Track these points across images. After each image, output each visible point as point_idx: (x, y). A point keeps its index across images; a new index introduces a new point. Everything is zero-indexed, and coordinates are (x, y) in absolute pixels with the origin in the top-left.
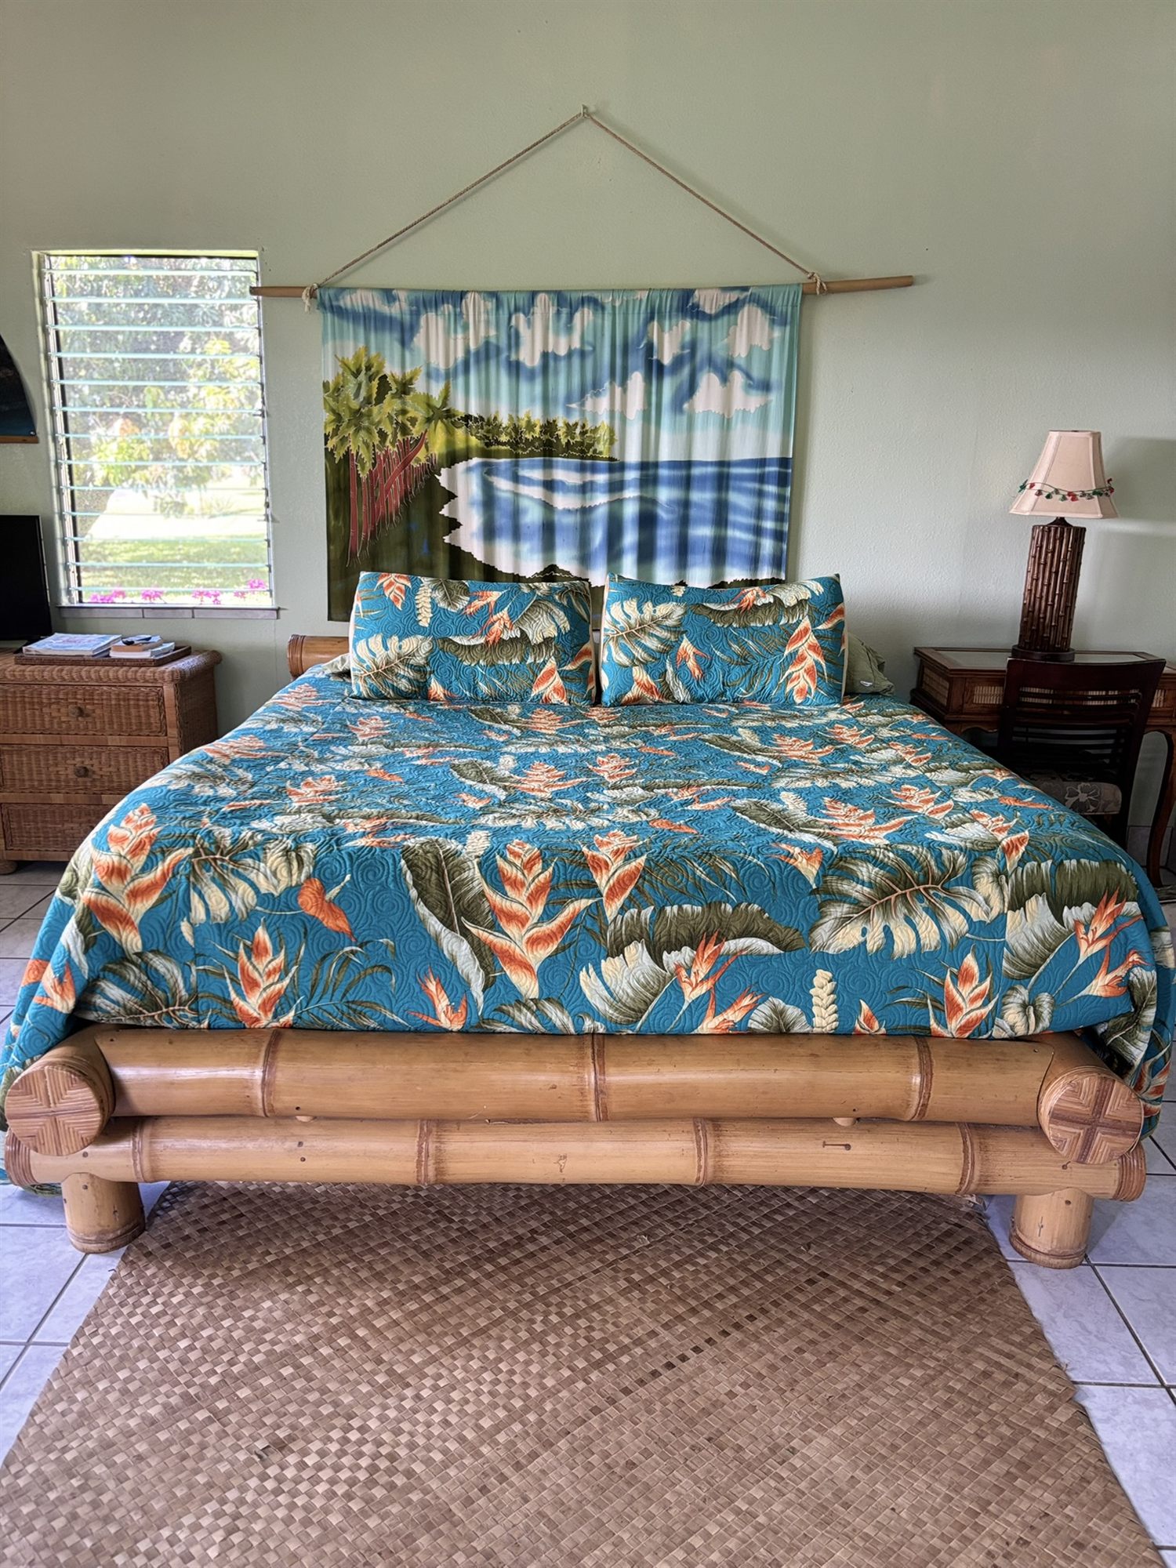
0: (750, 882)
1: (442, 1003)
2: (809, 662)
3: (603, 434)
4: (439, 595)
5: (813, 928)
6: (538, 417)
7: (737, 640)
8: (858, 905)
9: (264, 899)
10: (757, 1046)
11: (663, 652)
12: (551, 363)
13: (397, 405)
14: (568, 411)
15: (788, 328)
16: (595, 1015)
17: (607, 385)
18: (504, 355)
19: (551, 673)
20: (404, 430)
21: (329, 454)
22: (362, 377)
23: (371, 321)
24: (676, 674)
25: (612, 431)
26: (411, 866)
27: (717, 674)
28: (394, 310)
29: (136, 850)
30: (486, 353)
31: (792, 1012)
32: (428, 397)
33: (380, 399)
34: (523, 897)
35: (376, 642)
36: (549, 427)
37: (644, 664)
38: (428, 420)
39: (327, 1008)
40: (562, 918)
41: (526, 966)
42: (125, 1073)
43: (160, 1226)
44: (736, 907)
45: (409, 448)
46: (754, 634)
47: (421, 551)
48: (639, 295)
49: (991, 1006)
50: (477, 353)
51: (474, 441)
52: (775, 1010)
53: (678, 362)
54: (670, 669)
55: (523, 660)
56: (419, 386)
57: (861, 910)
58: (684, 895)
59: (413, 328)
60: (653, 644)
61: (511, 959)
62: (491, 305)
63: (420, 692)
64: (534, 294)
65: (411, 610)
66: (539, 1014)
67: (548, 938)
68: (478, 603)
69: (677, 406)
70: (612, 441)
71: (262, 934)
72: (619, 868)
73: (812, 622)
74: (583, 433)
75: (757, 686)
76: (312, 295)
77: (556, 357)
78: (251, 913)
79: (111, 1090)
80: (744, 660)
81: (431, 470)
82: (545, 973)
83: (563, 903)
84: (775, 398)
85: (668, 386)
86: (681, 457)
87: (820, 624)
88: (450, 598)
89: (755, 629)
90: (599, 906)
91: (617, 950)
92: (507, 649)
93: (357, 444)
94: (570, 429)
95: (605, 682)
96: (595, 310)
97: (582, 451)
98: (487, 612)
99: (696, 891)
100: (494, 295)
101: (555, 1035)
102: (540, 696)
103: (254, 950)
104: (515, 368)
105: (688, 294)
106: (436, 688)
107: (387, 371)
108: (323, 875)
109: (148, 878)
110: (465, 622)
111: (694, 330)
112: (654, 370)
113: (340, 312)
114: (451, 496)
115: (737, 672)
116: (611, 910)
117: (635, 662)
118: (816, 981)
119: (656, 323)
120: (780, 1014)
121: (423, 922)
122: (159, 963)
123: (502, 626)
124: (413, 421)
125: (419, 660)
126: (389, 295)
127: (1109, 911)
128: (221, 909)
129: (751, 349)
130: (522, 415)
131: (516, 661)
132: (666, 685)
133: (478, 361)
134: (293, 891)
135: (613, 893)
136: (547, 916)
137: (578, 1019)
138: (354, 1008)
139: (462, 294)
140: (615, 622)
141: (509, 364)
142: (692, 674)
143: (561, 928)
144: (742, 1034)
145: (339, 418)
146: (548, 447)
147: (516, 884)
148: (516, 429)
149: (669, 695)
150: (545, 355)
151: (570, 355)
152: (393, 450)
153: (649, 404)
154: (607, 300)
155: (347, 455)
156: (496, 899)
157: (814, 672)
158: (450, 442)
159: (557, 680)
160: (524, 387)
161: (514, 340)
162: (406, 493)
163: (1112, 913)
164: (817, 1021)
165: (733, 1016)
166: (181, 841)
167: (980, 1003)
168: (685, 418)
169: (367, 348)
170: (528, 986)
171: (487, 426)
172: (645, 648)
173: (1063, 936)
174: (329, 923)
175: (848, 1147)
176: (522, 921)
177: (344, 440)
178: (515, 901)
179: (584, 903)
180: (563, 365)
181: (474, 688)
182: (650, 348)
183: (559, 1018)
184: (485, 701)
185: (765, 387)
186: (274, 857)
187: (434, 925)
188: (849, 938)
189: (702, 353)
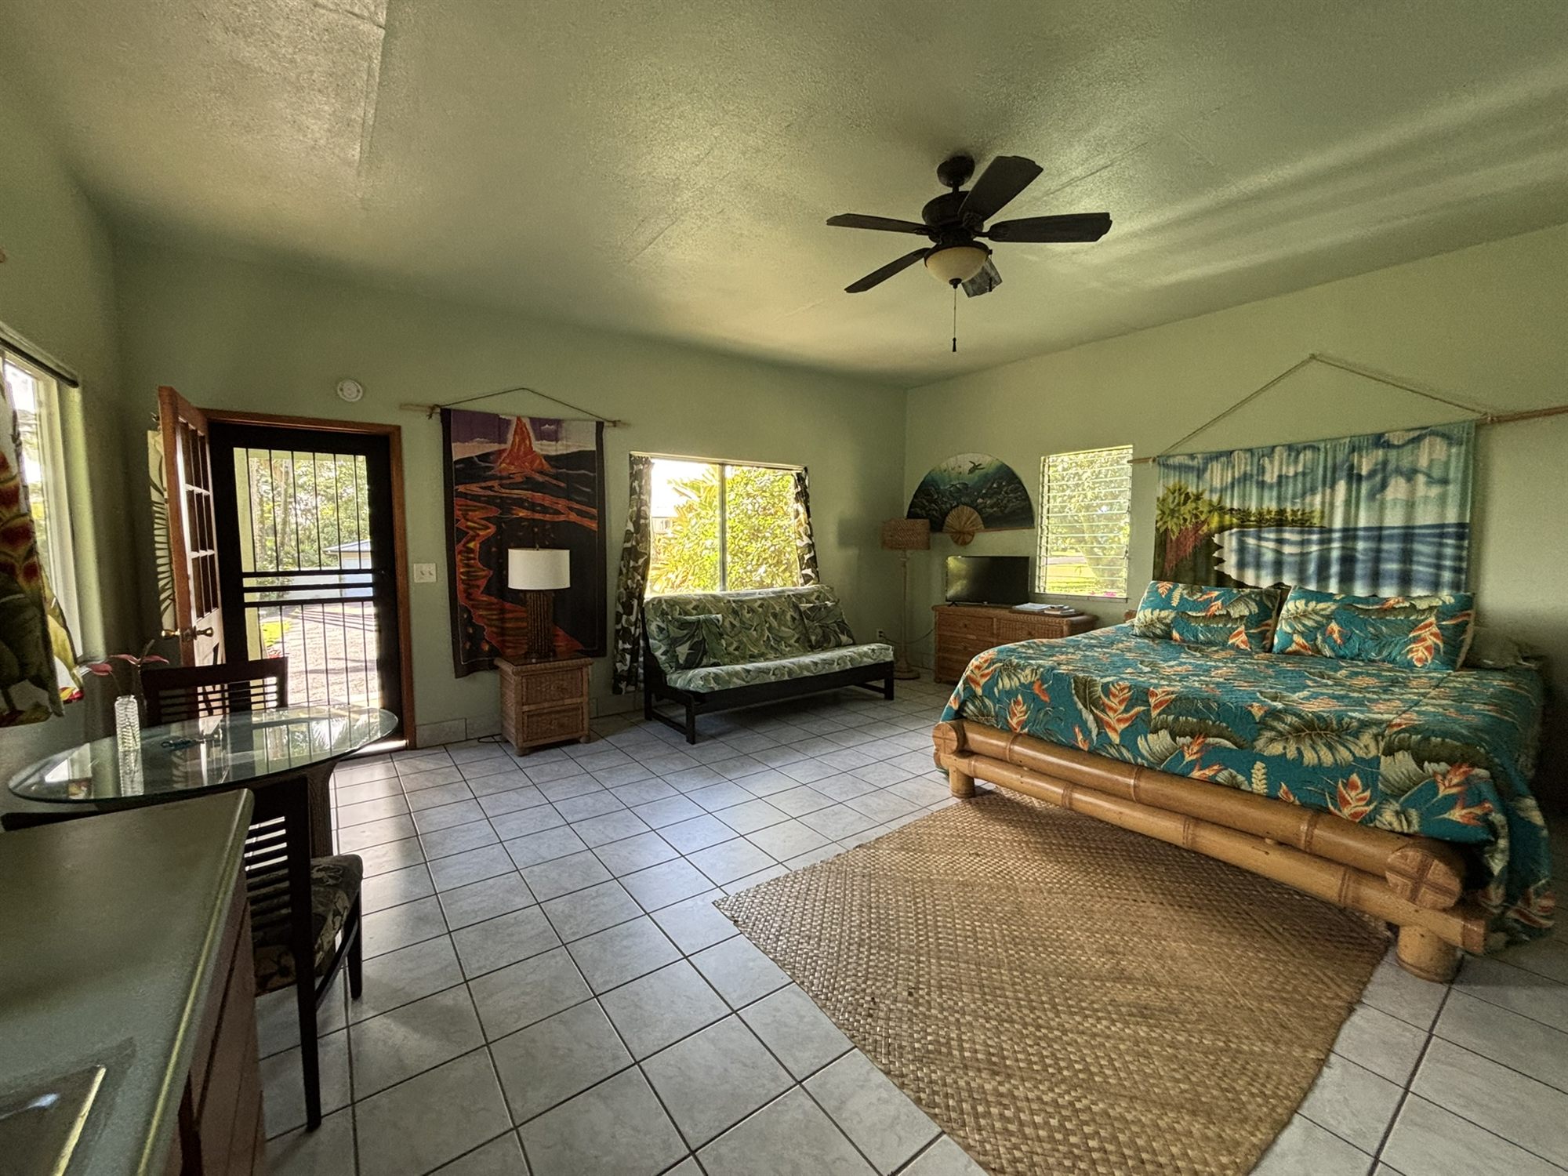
0: (1224, 712)
1: (1080, 737)
2: (1431, 641)
3: (1317, 514)
4: (1185, 592)
5: (1255, 740)
6: (1274, 507)
7: (1373, 626)
8: (1281, 734)
9: (1022, 684)
10: (1221, 790)
11: (1317, 629)
12: (1284, 480)
13: (1194, 505)
14: (1294, 503)
15: (1463, 448)
16: (1143, 757)
17: (1320, 489)
18: (1255, 477)
19: (1240, 633)
20: (1196, 516)
21: (1157, 529)
22: (1176, 494)
23: (1182, 469)
24: (1324, 641)
25: (1323, 512)
26: (1075, 682)
27: (1355, 644)
28: (1195, 463)
29: (986, 661)
30: (1245, 478)
31: (1240, 778)
32: (1211, 501)
33: (1185, 503)
34: (1116, 701)
35: (1148, 612)
36: (1281, 512)
37: (1302, 634)
38: (1210, 512)
39: (1039, 729)
40: (1133, 712)
41: (1115, 730)
42: (970, 735)
43: (979, 799)
44: (1214, 723)
45: (1197, 526)
46: (1387, 624)
47: (1202, 574)
48: (1342, 441)
49: (1371, 807)
50: (1239, 479)
51: (1235, 521)
52: (1231, 774)
53: (1372, 474)
54: (1320, 638)
55: (1225, 625)
56: (1206, 496)
57: (1282, 736)
58: (1188, 713)
59: (1205, 470)
60: (1310, 623)
61: (1110, 726)
62: (1248, 455)
63: (1167, 636)
64: (1273, 448)
65: (1169, 597)
66: (1119, 751)
67: (1126, 720)
68: (1206, 597)
69: (1372, 496)
70: (1322, 517)
71: (1020, 697)
72: (1161, 697)
73: (1437, 618)
74: (1303, 514)
75: (1385, 653)
76: (1154, 461)
77: (1287, 477)
78: (1017, 689)
79: (963, 739)
80: (1377, 637)
81: (1210, 535)
82: (1123, 734)
83: (1133, 707)
84: (1453, 489)
85: (1365, 488)
86: (1374, 524)
87: (1444, 620)
88: (1191, 594)
89: (1390, 621)
90: (1149, 710)
91: (1155, 731)
92: (1217, 619)
93: (1171, 525)
94: (1294, 512)
95: (1276, 641)
96: (1313, 451)
97: (1303, 524)
98: (1210, 601)
99: (1197, 712)
100: (1251, 450)
101: (1125, 762)
102: (1233, 644)
103: (1017, 703)
104: (1262, 485)
105: (1380, 436)
106: (1175, 635)
107: (1189, 490)
108: (1043, 680)
109: (986, 671)
110: (1196, 606)
111: (1386, 455)
112: (1354, 478)
113: (1166, 466)
114: (1220, 547)
115: (1370, 643)
116: (1154, 714)
117: (1295, 631)
118: (1256, 767)
119: (1356, 454)
120: (1234, 777)
121: (1076, 704)
122: (987, 701)
123: (1216, 608)
124: (1202, 512)
125: (1168, 621)
126: (1192, 456)
127: (1462, 770)
128: (1008, 686)
129: (1431, 461)
130: (1265, 507)
131: (1221, 625)
132: (1317, 646)
133: (1239, 482)
134: (1032, 683)
135: (1156, 707)
136: (1126, 711)
137: (1135, 758)
138: (1047, 731)
139: (1232, 452)
140: (1288, 611)
141: (1258, 482)
142: (1335, 642)
143: (1131, 717)
144: (1212, 782)
145: (1163, 513)
146: (1280, 522)
147: (1115, 696)
148: (1261, 514)
149: (1319, 652)
150: (1280, 477)
151: (1296, 474)
152: (1190, 526)
153: (1350, 496)
154: (1322, 445)
155: (1166, 530)
156: (1106, 700)
157: (1434, 650)
158: (1221, 521)
159: (1244, 637)
160: (1266, 494)
161: (1262, 470)
162: (1195, 547)
163: (1465, 772)
164: (1254, 786)
165: (1209, 773)
166: (1000, 661)
167: (1364, 803)
168: (1377, 504)
169: (1180, 481)
170: (1116, 738)
171: (1244, 515)
172: (1304, 625)
173: (1424, 778)
174: (1043, 698)
175: (1267, 853)
176: (1115, 711)
177: (1165, 522)
178: (1113, 702)
179: (1142, 708)
180: (1291, 480)
181: (1196, 637)
182: (1352, 467)
183: (1127, 755)
184: (1202, 643)
185: (1444, 482)
186: (1028, 671)
187: (1080, 706)
188: (1277, 749)
189: (1391, 466)
